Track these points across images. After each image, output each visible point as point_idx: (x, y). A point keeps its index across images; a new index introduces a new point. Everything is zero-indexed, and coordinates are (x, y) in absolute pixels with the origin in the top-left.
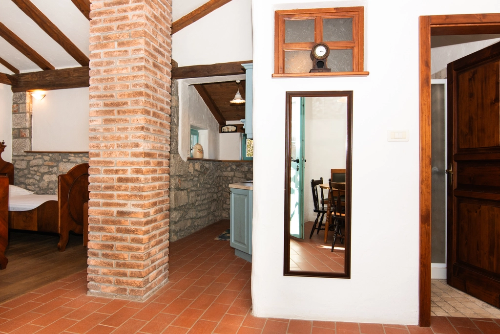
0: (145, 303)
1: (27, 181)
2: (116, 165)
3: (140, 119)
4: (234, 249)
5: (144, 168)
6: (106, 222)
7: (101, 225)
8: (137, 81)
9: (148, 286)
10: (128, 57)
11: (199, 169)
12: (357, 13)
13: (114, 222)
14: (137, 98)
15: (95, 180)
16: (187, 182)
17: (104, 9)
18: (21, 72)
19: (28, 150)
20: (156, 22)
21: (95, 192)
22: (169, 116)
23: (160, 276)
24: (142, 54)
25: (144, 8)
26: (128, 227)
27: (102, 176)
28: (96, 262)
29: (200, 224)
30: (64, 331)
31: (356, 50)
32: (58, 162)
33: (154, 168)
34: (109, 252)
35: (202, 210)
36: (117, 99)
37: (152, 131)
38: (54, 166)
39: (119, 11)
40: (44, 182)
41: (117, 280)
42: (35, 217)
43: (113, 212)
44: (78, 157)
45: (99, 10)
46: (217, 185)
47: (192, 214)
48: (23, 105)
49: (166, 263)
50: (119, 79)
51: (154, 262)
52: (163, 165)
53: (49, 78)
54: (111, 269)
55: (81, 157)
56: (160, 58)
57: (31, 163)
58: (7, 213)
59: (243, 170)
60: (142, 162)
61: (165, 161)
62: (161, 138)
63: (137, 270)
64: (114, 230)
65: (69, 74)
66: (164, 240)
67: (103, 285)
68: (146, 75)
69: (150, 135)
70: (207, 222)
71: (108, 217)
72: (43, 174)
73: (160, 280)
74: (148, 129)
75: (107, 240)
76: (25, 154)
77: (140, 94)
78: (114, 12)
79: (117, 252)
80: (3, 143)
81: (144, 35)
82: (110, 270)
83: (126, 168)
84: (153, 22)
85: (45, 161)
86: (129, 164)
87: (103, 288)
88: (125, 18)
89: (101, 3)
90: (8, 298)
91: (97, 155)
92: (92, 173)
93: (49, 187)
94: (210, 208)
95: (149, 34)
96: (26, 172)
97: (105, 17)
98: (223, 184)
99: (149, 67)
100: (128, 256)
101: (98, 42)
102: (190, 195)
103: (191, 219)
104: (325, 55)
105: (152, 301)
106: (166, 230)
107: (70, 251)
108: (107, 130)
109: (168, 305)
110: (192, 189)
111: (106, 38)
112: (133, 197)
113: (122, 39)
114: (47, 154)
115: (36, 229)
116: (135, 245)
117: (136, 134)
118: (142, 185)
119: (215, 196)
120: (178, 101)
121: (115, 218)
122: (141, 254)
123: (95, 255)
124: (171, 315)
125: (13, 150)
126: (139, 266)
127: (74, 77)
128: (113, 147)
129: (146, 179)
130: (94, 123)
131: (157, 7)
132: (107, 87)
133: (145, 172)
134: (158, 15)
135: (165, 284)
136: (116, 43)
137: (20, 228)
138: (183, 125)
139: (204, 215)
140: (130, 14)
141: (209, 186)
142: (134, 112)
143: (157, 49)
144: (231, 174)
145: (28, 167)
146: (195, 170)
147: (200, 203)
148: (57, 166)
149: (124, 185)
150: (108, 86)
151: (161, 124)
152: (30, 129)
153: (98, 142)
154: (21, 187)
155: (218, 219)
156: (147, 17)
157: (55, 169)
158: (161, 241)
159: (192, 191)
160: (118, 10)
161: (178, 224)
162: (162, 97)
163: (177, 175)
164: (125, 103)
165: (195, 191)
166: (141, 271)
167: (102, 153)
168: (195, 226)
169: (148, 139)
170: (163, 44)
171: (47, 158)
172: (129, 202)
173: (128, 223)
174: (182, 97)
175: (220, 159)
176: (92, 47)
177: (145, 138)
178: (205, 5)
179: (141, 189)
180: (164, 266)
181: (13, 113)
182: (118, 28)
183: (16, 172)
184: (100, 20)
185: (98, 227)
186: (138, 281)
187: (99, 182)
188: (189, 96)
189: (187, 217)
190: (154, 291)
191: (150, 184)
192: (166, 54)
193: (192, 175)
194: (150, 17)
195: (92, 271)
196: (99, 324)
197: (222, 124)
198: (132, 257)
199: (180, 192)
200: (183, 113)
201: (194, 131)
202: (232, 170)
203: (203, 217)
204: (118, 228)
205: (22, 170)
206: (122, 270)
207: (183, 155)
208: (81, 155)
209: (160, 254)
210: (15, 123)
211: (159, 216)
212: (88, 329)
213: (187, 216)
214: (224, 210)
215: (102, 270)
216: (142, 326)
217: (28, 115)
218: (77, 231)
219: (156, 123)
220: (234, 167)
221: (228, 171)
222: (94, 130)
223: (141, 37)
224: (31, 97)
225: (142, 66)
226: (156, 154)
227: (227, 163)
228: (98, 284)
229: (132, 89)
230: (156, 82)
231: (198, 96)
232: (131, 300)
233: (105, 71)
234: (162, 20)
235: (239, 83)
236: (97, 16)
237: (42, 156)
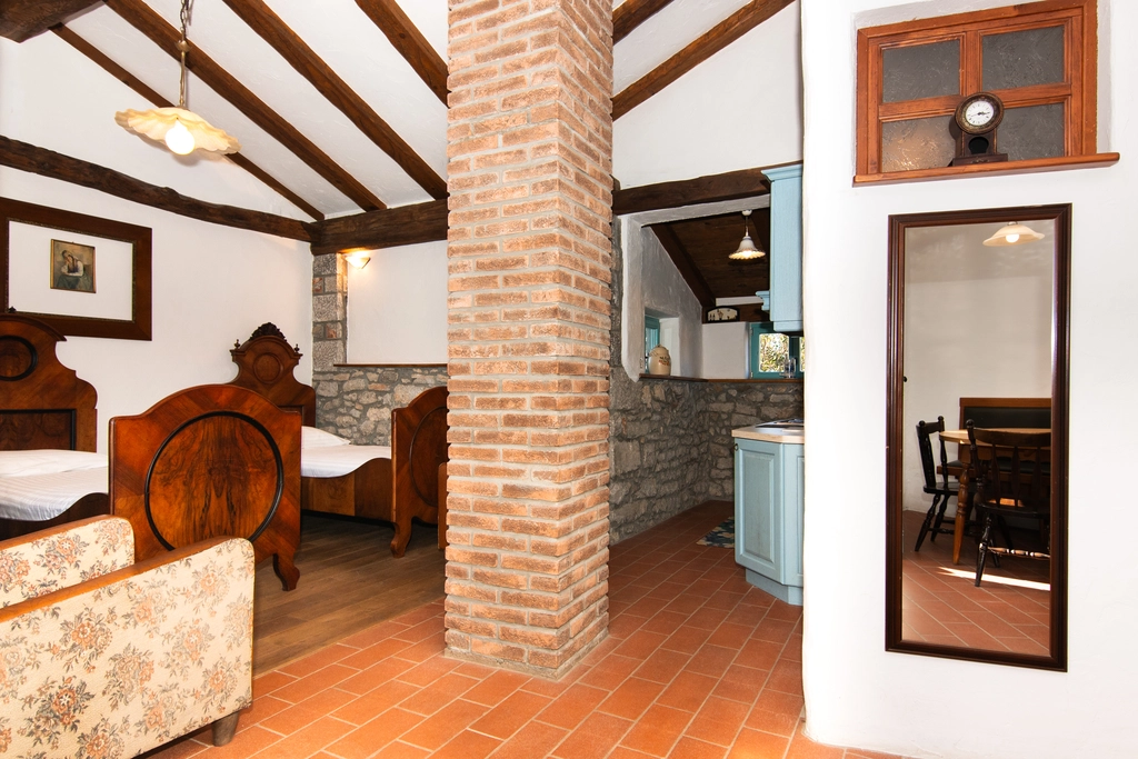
0: (561, 684)
1: (339, 420)
2: (502, 389)
3: (551, 294)
4: (744, 568)
5: (558, 397)
6: (481, 507)
7: (472, 514)
8: (543, 213)
9: (567, 646)
10: (523, 165)
11: (662, 398)
12: (1077, 12)
13: (497, 509)
14: (543, 250)
15: (460, 421)
16: (638, 423)
17: (475, 67)
18: (327, 217)
19: (341, 362)
20: (581, 87)
21: (459, 446)
22: (607, 286)
23: (591, 625)
24: (554, 155)
25: (558, 55)
26: (527, 519)
27: (473, 412)
28: (462, 589)
29: (664, 509)
30: (397, 739)
31: (1074, 103)
32: (393, 383)
33: (578, 395)
34: (486, 569)
35: (668, 481)
36: (502, 253)
37: (574, 319)
38: (386, 392)
39: (506, 69)
40: (368, 422)
41: (503, 629)
42: (351, 488)
43: (496, 487)
44: (429, 374)
45: (464, 72)
46: (699, 430)
47: (649, 488)
48: (332, 278)
49: (602, 597)
50: (506, 212)
51: (579, 595)
52: (596, 390)
53: (375, 226)
54: (491, 605)
55: (435, 374)
56: (590, 165)
57: (345, 385)
58: (298, 482)
59: (753, 398)
60: (554, 383)
61: (600, 381)
62: (593, 334)
63: (544, 612)
64: (499, 526)
65: (411, 216)
66: (599, 547)
67: (475, 639)
68: (562, 199)
69: (570, 327)
70: (678, 506)
71: (485, 498)
72: (367, 407)
73: (592, 633)
74: (566, 315)
75: (483, 545)
76: (335, 369)
77: (550, 240)
78: (495, 73)
79: (503, 571)
80: (297, 349)
81: (557, 114)
82: (490, 608)
83: (521, 396)
84: (576, 87)
85: (370, 383)
86: (527, 389)
87: (476, 645)
88: (517, 82)
89: (469, 56)
90: (294, 655)
91: (464, 370)
92: (454, 406)
93: (378, 431)
94: (684, 477)
95: (568, 113)
96: (337, 402)
97: (478, 85)
98: (710, 427)
99: (568, 183)
100: (527, 581)
101: (464, 137)
102: (646, 451)
103: (648, 498)
104: (991, 122)
105: (577, 681)
106: (603, 527)
107: (413, 557)
108: (484, 318)
109: (611, 693)
110: (649, 437)
111: (480, 128)
112: (536, 456)
113: (512, 128)
114: (373, 369)
115: (352, 512)
116: (540, 558)
117: (542, 325)
118: (554, 432)
119: (695, 454)
120: (621, 259)
121: (499, 500)
122: (553, 577)
123: (460, 574)
124: (619, 720)
125: (315, 363)
126: (548, 604)
127: (420, 222)
128: (496, 354)
129: (562, 419)
130: (458, 304)
131: (584, 55)
132: (482, 229)
133: (560, 405)
134: (585, 71)
135: (600, 640)
136: (500, 137)
137: (324, 510)
138: (631, 308)
139: (673, 490)
140: (527, 73)
141: (682, 432)
142: (538, 279)
143: (583, 144)
144: (728, 407)
145: (341, 393)
146: (655, 399)
147: (666, 465)
148: (391, 392)
149: (517, 431)
150: (485, 226)
151: (592, 302)
152: (344, 322)
153: (464, 343)
154: (327, 431)
155: (701, 499)
156: (563, 76)
157: (388, 396)
158: (593, 550)
159: (649, 441)
160: (504, 67)
161: (621, 510)
162: (594, 247)
163: (618, 410)
164: (520, 262)
165: (655, 441)
166: (554, 614)
167: (472, 365)
168: (655, 513)
169: (567, 336)
170: (596, 135)
171: (373, 376)
172: (529, 466)
173: (525, 510)
174: (628, 251)
175: (705, 377)
176: (453, 149)
177: (560, 333)
178: (678, 55)
179: (553, 441)
180: (599, 603)
181: (314, 295)
182: (504, 105)
183: (319, 403)
184: (469, 92)
185: (466, 518)
186: (547, 636)
187: (467, 425)
188: (641, 249)
189: (639, 495)
190: (579, 658)
191: (572, 430)
192: (602, 155)
193: (648, 409)
194: (569, 77)
195: (454, 607)
196: (468, 728)
197: (709, 305)
198: (534, 583)
199: (625, 444)
200: (631, 284)
201: (651, 320)
202: (729, 399)
203: (671, 495)
204: (506, 521)
205: (330, 399)
206: (514, 609)
207: (631, 368)
208: (435, 370)
209: (592, 577)
210: (317, 313)
211: (588, 497)
212: (445, 740)
213: (638, 493)
214: (712, 480)
215: (474, 607)
216: (558, 741)
217: (339, 296)
218: (426, 518)
219: (581, 300)
220: (734, 393)
221: (720, 401)
222: (458, 318)
223: (550, 119)
224: (346, 263)
225: (554, 181)
226: (583, 366)
227: (718, 385)
228: (467, 635)
229: (533, 231)
230: (582, 215)
231: (661, 250)
232: (533, 676)
233: (478, 197)
234: (594, 82)
235: (749, 216)
236: (462, 84)
237: (365, 373)
